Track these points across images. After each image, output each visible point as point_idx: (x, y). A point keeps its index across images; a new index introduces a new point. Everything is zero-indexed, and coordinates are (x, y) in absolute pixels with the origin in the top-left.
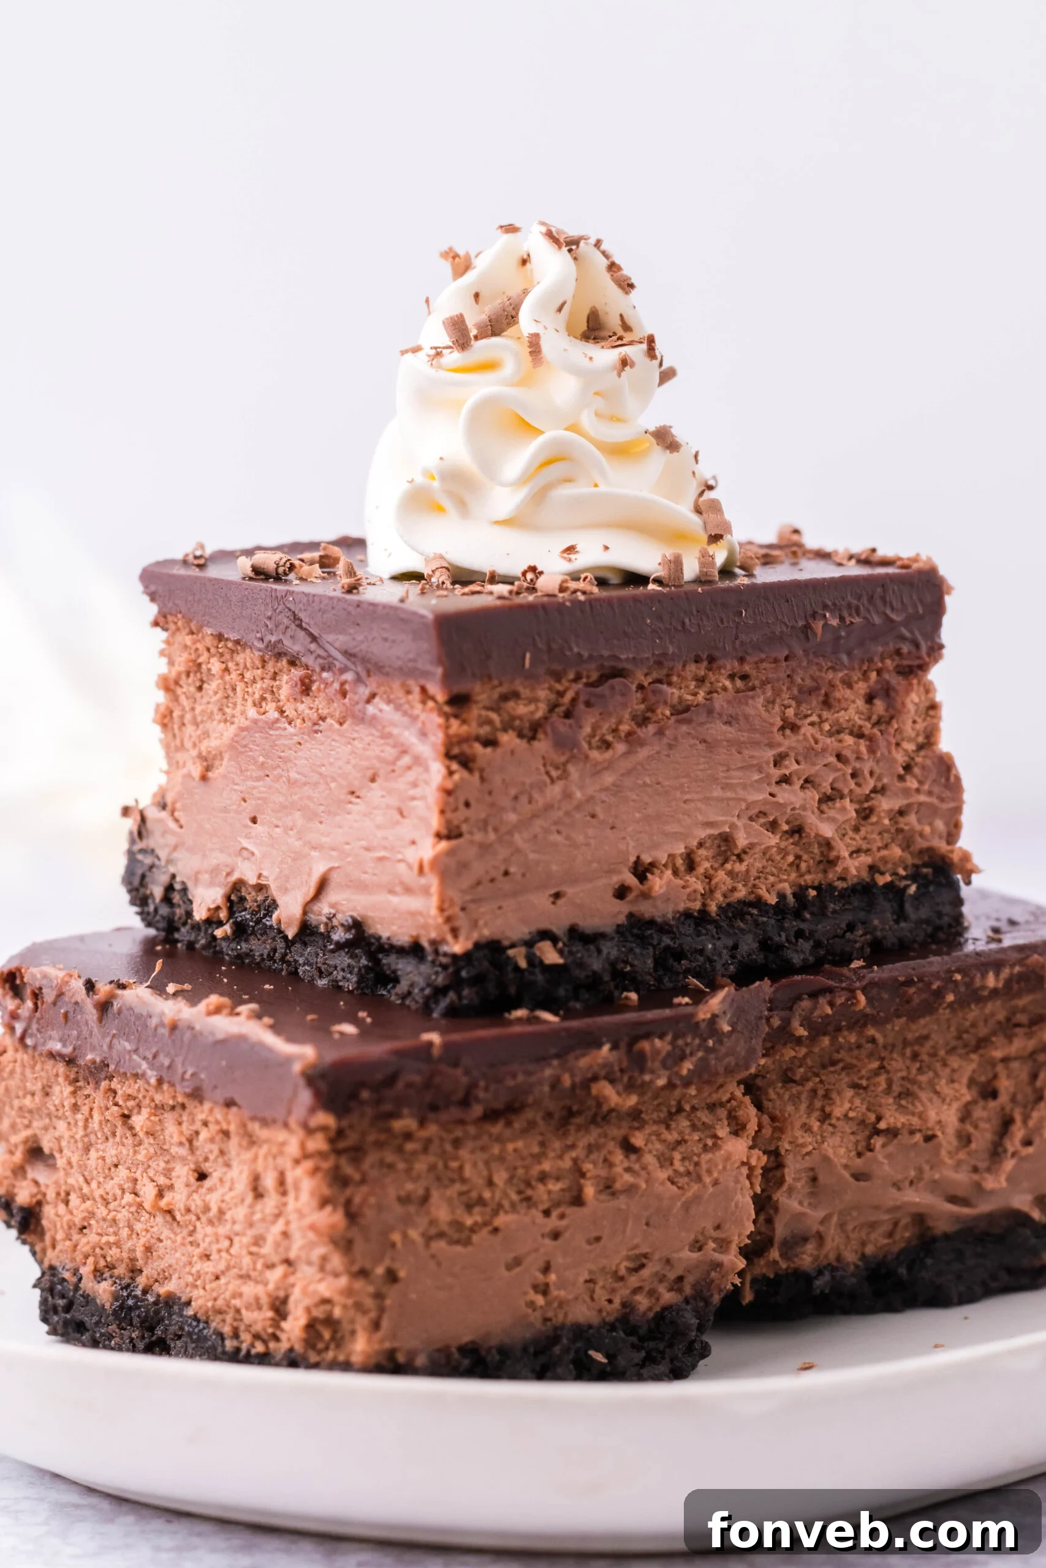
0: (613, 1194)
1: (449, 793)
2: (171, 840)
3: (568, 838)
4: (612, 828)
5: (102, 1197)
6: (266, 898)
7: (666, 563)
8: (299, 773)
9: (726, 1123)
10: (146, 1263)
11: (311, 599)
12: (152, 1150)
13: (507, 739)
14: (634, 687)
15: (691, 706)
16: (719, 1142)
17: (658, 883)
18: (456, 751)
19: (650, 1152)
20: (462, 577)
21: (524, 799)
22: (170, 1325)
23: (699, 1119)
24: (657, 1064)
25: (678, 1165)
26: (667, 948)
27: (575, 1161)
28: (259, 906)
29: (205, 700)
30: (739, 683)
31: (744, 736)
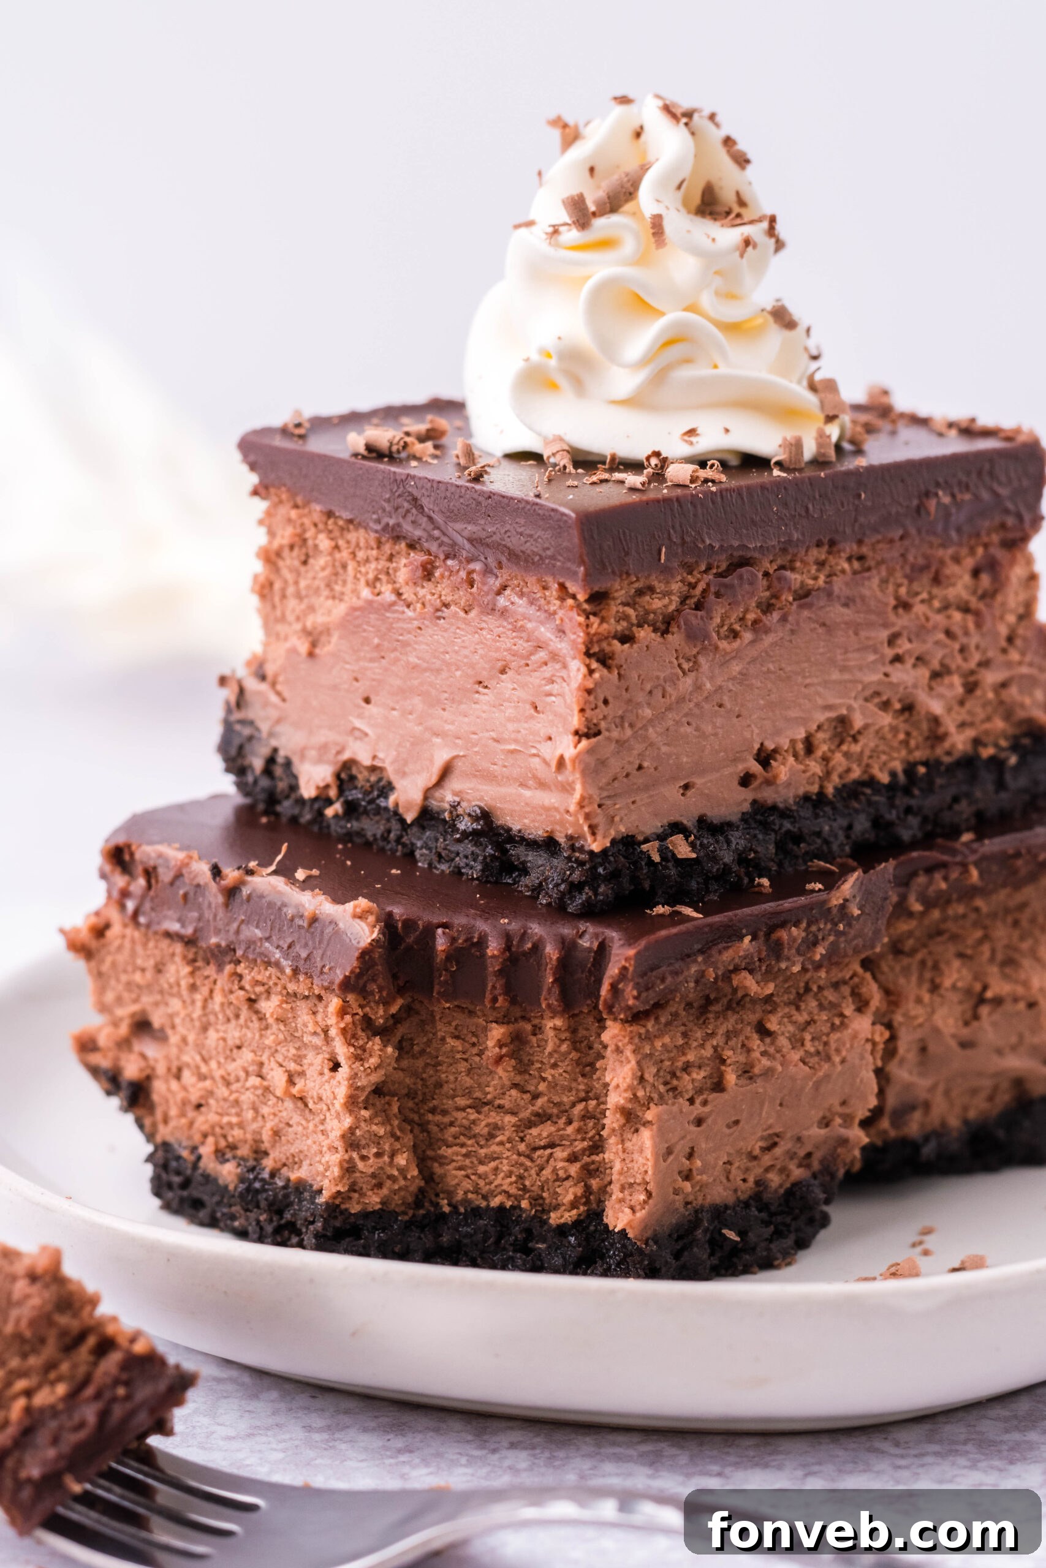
0: (751, 1078)
1: (589, 692)
2: (274, 714)
3: (697, 729)
4: (738, 716)
5: (223, 1078)
6: (380, 780)
7: (786, 445)
8: (419, 658)
9: (850, 1000)
10: (273, 1146)
11: (435, 485)
12: (281, 1036)
13: (644, 634)
14: (760, 575)
15: (813, 590)
16: (846, 1020)
17: (784, 769)
18: (595, 649)
19: (783, 1034)
20: (585, 462)
21: (658, 693)
22: (300, 1210)
23: (826, 998)
24: (793, 951)
25: (809, 1046)
26: (788, 832)
27: (715, 1048)
28: (372, 786)
29: (310, 575)
30: (856, 565)
31: (860, 618)
